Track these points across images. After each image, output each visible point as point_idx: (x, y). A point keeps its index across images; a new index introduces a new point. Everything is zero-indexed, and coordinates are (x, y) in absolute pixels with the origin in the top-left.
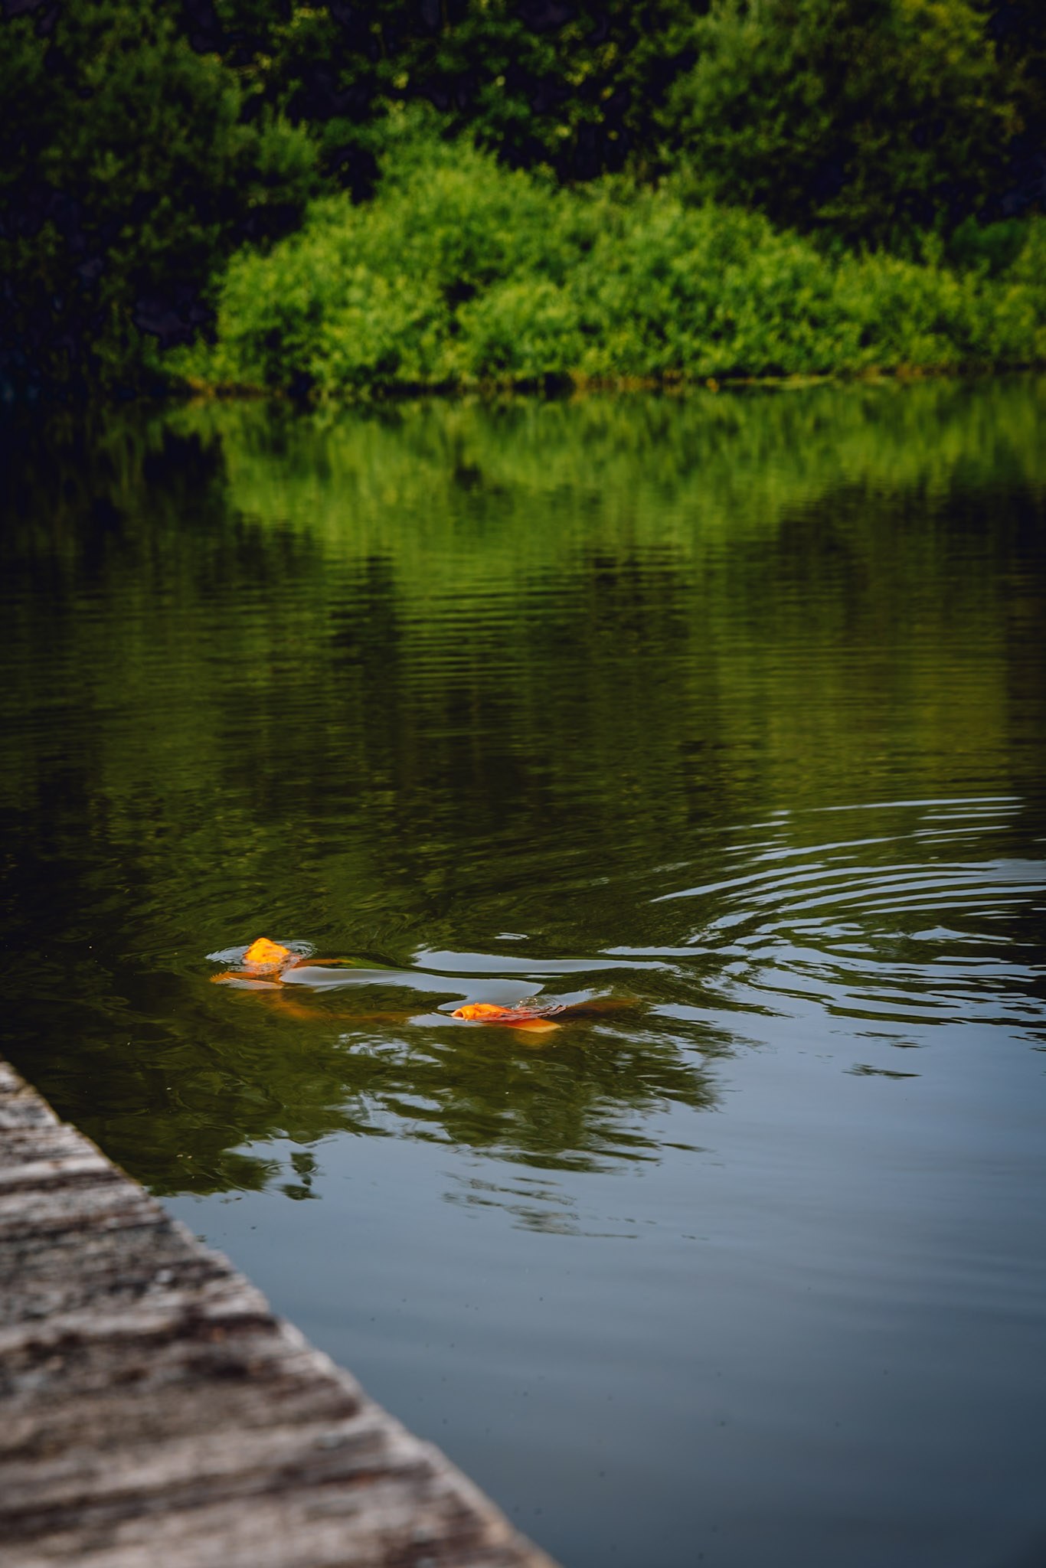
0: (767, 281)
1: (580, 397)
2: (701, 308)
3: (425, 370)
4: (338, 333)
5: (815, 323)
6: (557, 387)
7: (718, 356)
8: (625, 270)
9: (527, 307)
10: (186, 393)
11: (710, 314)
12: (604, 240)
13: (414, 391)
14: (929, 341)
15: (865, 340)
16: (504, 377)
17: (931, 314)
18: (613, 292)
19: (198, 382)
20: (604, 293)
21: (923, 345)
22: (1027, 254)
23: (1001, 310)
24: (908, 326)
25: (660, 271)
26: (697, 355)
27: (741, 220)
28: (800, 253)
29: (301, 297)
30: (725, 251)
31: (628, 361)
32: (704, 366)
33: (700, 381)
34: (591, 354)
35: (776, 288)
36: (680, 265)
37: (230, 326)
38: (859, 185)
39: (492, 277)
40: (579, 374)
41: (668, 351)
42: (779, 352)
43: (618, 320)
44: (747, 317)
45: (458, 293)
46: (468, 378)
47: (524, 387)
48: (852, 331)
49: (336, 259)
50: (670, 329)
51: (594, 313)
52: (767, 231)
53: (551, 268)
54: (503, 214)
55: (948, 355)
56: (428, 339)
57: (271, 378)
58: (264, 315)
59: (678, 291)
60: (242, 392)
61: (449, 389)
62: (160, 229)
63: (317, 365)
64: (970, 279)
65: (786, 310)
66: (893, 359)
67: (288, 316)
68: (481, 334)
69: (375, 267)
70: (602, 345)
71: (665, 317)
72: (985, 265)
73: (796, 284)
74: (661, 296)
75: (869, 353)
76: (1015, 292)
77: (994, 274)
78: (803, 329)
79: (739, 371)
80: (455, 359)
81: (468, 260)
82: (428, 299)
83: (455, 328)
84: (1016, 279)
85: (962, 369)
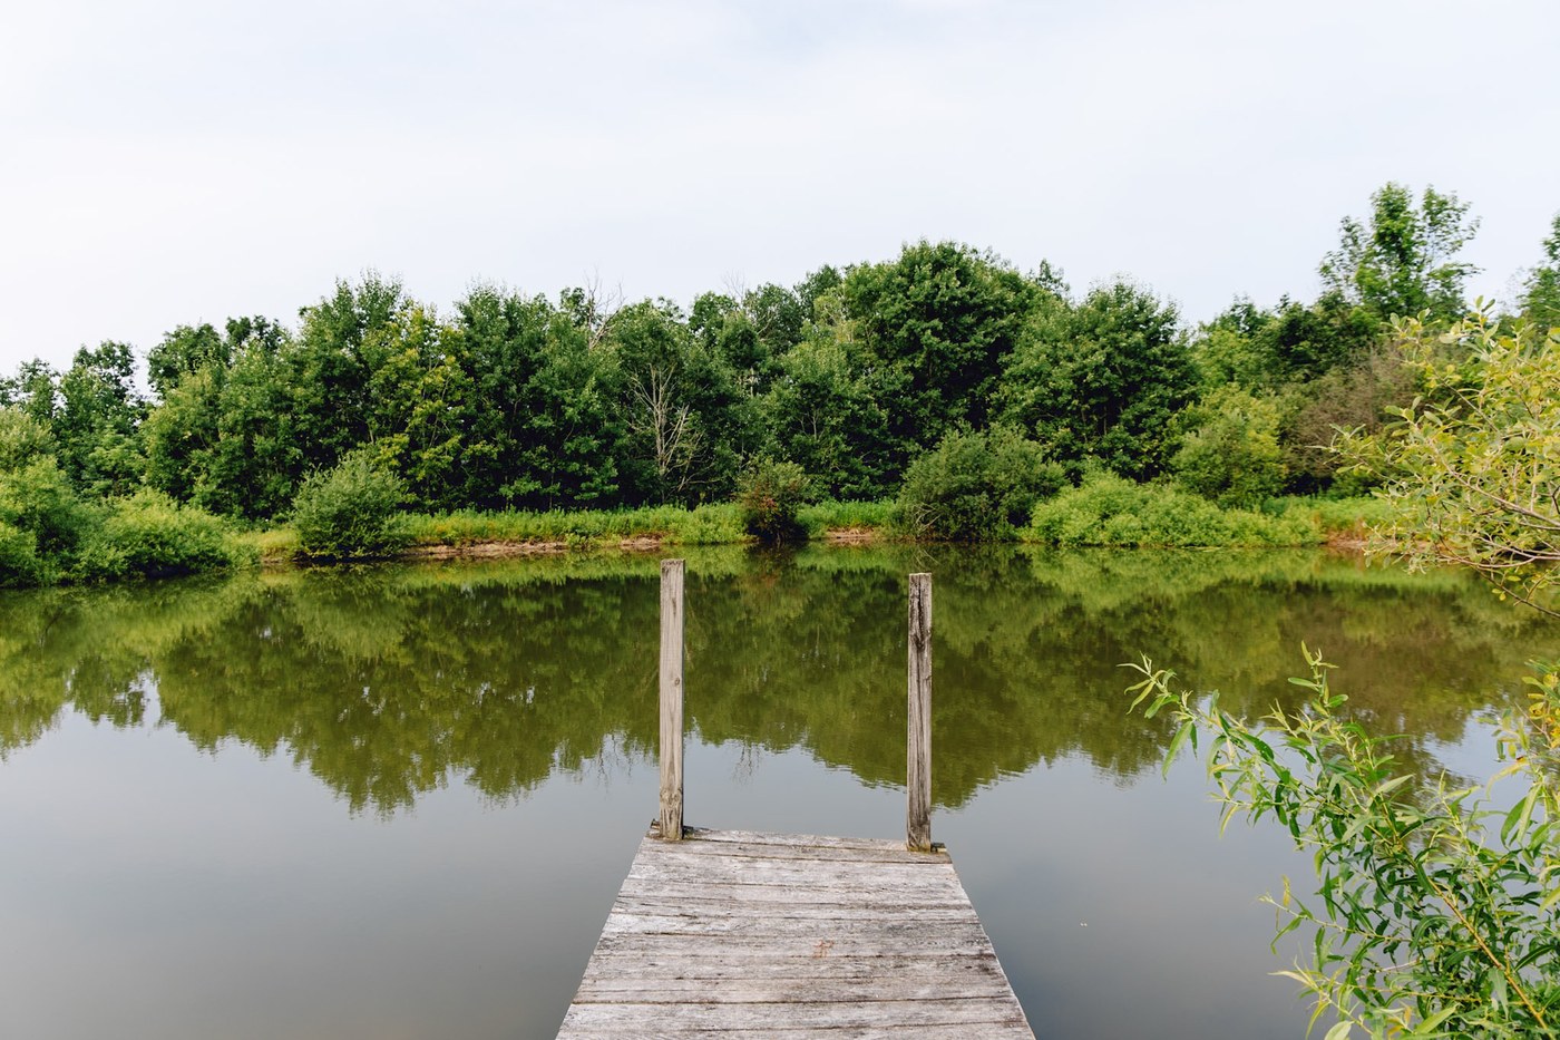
0: (1202, 518)
1: (1140, 550)
2: (1180, 525)
3: (1093, 539)
4: (1067, 527)
5: (1217, 530)
6: (1134, 546)
7: (1185, 540)
8: (1157, 512)
9: (1125, 523)
10: (1022, 542)
11: (1183, 527)
12: (1151, 502)
13: (1090, 545)
14: (1255, 537)
15: (1233, 536)
16: (1118, 543)
17: (1256, 529)
18: (1153, 518)
19: (1025, 539)
20: (1150, 519)
21: (1253, 539)
22: (1289, 511)
23: (1279, 528)
24: (1247, 533)
25: (1168, 513)
26: (1178, 539)
27: (1194, 498)
28: (1213, 509)
29: (1057, 517)
30: (1189, 508)
31: (1156, 539)
32: (1180, 542)
33: (1179, 547)
34: (1145, 537)
35: (1205, 519)
36: (1174, 511)
37: (1036, 523)
38: (1234, 488)
39: (1115, 512)
40: (1141, 543)
41: (1169, 537)
42: (1204, 539)
43: (1154, 527)
44: (1195, 528)
45: (1105, 517)
46: (1106, 543)
47: (1123, 546)
48: (1229, 533)
49: (1068, 506)
50: (1170, 530)
51: (1146, 524)
52: (1203, 501)
53: (1134, 511)
54: (1120, 493)
55: (1261, 542)
56: (1095, 530)
57: (1047, 539)
58: (1046, 522)
59: (1173, 519)
60: (1038, 542)
61: (1100, 545)
62: (1016, 493)
63: (1060, 537)
64: (1269, 518)
65: (1208, 526)
66: (1243, 543)
67: (1053, 522)
68: (1111, 530)
69: (1079, 509)
70: (1149, 534)
71: (1169, 527)
72: (1275, 514)
73: (1212, 518)
74: (1167, 521)
75: (1234, 540)
76: (1284, 523)
77: (1277, 516)
78: (1213, 532)
79: (1191, 545)
80: (1103, 537)
81: (1107, 508)
82: (1096, 518)
83: (1103, 527)
84: (1285, 518)
85: (1266, 547)
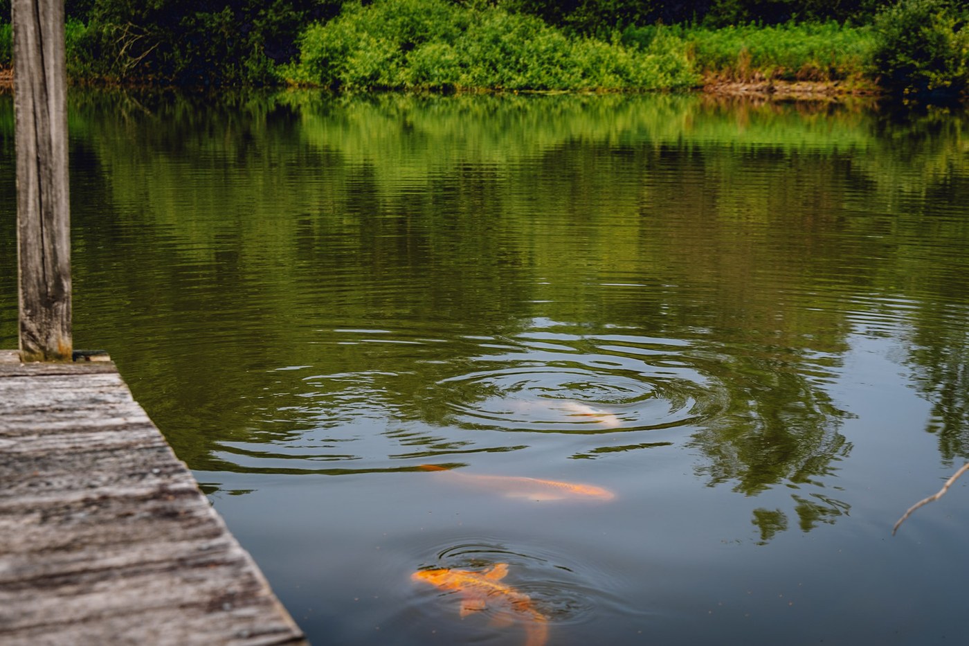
0: (543, 48)
1: (458, 95)
2: (513, 58)
3: (391, 80)
4: (352, 61)
5: (562, 67)
6: (448, 90)
7: (520, 80)
8: (480, 40)
9: (437, 53)
10: (286, 85)
11: (517, 62)
12: (472, 26)
13: (385, 89)
14: (611, 77)
15: (584, 76)
16: (425, 85)
17: (613, 66)
18: (474, 49)
19: (291, 81)
20: (471, 50)
21: (609, 79)
22: (655, 40)
23: (644, 65)
24: (603, 70)
25: (496, 40)
26: (510, 79)
27: (532, 20)
28: (557, 36)
29: (338, 44)
30: (524, 34)
31: (479, 80)
32: (513, 84)
33: (511, 90)
34: (464, 76)
35: (546, 51)
36: (505, 38)
37: (306, 56)
38: (584, 7)
39: (422, 40)
40: (458, 85)
41: (497, 76)
42: (546, 79)
43: (476, 62)
44: (533, 63)
45: (407, 47)
46: (409, 84)
47: (434, 90)
48: (578, 71)
49: (354, 29)
50: (499, 66)
51: (466, 58)
52: (543, 25)
53: (448, 38)
54: (429, 13)
55: (620, 83)
56: (393, 66)
57: (323, 80)
58: (321, 51)
59: (503, 50)
60: (310, 86)
61: (400, 89)
62: (276, 11)
63: (343, 75)
64: (630, 50)
65: (550, 61)
66: (595, 85)
67: (332, 52)
68: (417, 66)
69: (371, 33)
70: (468, 72)
71: (497, 61)
72: (637, 45)
73: (555, 50)
74: (496, 54)
75: (585, 81)
76: (650, 57)
77: (641, 49)
78: (558, 68)
79: (527, 87)
80: (404, 76)
81: (412, 32)
82: (394, 49)
83: (405, 61)
84: (650, 52)
85: (625, 91)
